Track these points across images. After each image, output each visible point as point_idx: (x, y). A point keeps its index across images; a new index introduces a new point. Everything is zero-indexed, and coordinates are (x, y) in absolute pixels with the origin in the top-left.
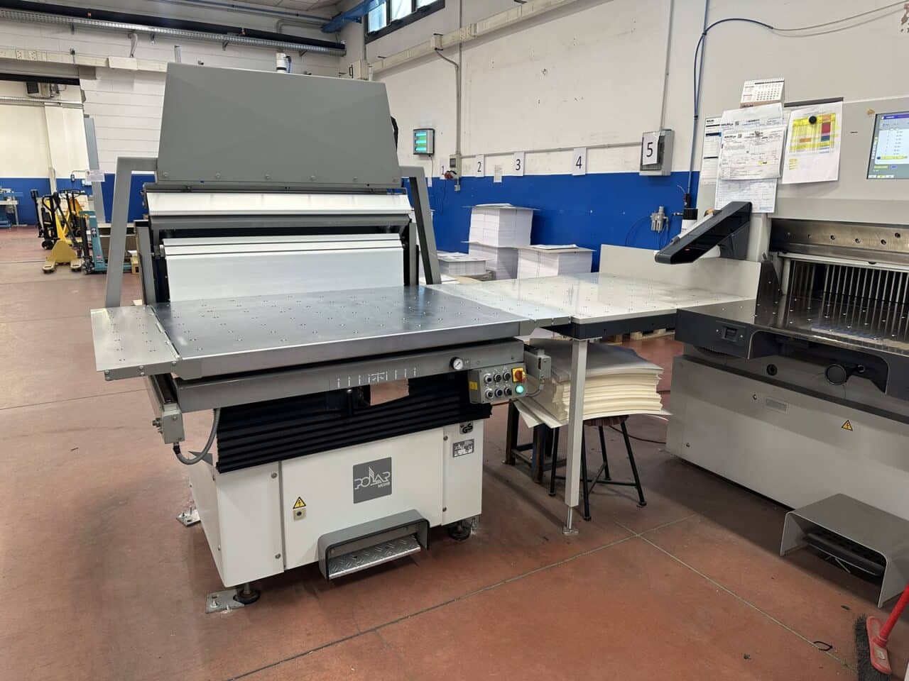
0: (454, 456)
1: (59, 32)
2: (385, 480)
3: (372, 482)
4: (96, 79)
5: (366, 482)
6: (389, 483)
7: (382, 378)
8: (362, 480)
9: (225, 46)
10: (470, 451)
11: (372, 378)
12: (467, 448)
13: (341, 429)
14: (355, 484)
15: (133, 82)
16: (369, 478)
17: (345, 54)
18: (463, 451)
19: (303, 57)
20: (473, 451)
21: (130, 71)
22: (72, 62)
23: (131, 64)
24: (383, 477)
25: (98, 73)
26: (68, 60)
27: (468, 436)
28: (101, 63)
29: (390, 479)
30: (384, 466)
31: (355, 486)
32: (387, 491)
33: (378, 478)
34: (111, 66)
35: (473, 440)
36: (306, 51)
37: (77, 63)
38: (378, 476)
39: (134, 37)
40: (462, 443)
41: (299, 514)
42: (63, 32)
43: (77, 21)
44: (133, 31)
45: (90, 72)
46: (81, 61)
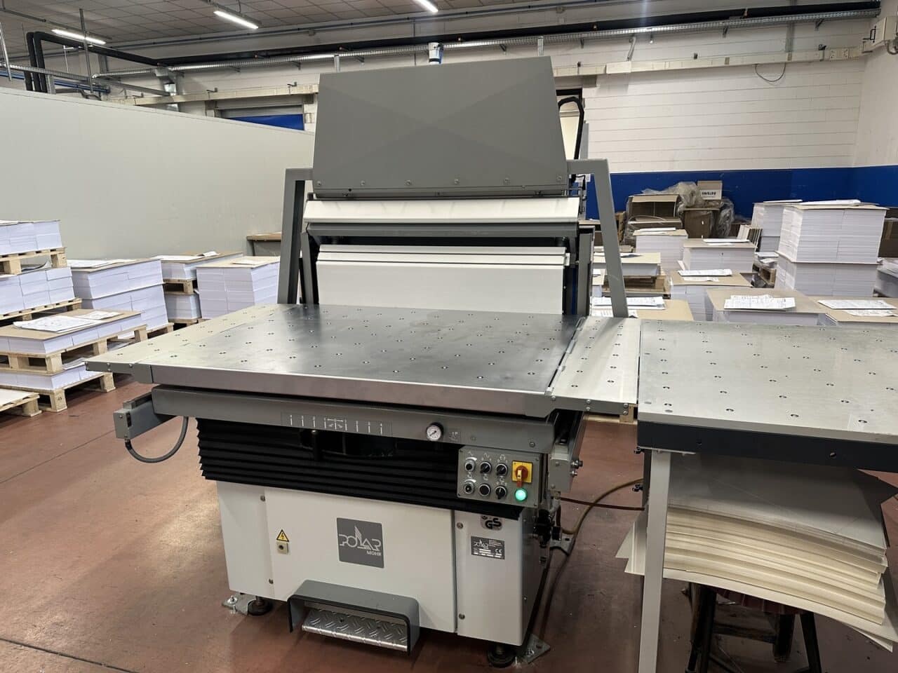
0: (473, 554)
1: (571, 48)
2: (375, 548)
3: (359, 545)
4: (596, 86)
5: (352, 541)
6: (380, 554)
7: (341, 427)
8: (348, 538)
9: (726, 32)
10: (499, 555)
11: (328, 423)
12: (493, 550)
13: (315, 472)
14: (341, 540)
15: (628, 85)
16: (356, 539)
17: (878, 15)
18: (485, 551)
19: (820, 28)
20: (503, 557)
21: (625, 74)
22: (576, 74)
23: (626, 67)
24: (373, 544)
25: (598, 80)
26: (573, 72)
27: (492, 535)
28: (600, 71)
29: (381, 549)
30: (373, 531)
31: (340, 542)
32: (378, 562)
33: (366, 543)
34: (608, 72)
35: (502, 543)
36: (823, 20)
37: (581, 74)
38: (366, 540)
39: (633, 41)
40: (486, 541)
41: (281, 547)
42: (574, 48)
43: (585, 35)
44: (633, 35)
45: (591, 80)
46: (585, 71)
